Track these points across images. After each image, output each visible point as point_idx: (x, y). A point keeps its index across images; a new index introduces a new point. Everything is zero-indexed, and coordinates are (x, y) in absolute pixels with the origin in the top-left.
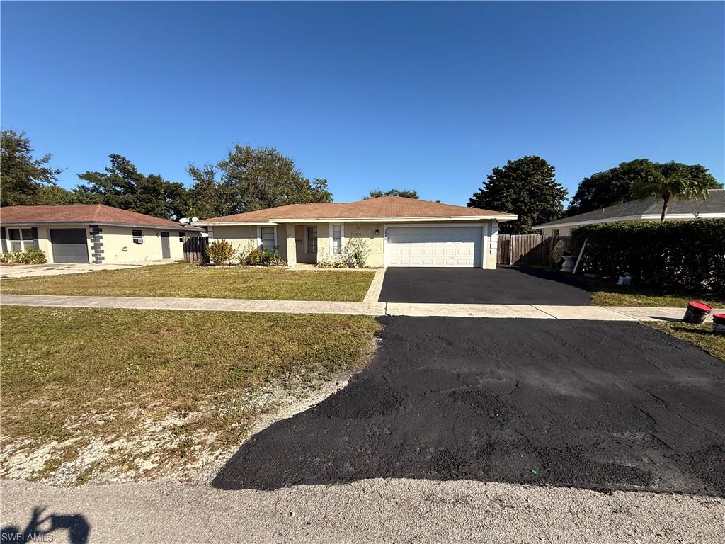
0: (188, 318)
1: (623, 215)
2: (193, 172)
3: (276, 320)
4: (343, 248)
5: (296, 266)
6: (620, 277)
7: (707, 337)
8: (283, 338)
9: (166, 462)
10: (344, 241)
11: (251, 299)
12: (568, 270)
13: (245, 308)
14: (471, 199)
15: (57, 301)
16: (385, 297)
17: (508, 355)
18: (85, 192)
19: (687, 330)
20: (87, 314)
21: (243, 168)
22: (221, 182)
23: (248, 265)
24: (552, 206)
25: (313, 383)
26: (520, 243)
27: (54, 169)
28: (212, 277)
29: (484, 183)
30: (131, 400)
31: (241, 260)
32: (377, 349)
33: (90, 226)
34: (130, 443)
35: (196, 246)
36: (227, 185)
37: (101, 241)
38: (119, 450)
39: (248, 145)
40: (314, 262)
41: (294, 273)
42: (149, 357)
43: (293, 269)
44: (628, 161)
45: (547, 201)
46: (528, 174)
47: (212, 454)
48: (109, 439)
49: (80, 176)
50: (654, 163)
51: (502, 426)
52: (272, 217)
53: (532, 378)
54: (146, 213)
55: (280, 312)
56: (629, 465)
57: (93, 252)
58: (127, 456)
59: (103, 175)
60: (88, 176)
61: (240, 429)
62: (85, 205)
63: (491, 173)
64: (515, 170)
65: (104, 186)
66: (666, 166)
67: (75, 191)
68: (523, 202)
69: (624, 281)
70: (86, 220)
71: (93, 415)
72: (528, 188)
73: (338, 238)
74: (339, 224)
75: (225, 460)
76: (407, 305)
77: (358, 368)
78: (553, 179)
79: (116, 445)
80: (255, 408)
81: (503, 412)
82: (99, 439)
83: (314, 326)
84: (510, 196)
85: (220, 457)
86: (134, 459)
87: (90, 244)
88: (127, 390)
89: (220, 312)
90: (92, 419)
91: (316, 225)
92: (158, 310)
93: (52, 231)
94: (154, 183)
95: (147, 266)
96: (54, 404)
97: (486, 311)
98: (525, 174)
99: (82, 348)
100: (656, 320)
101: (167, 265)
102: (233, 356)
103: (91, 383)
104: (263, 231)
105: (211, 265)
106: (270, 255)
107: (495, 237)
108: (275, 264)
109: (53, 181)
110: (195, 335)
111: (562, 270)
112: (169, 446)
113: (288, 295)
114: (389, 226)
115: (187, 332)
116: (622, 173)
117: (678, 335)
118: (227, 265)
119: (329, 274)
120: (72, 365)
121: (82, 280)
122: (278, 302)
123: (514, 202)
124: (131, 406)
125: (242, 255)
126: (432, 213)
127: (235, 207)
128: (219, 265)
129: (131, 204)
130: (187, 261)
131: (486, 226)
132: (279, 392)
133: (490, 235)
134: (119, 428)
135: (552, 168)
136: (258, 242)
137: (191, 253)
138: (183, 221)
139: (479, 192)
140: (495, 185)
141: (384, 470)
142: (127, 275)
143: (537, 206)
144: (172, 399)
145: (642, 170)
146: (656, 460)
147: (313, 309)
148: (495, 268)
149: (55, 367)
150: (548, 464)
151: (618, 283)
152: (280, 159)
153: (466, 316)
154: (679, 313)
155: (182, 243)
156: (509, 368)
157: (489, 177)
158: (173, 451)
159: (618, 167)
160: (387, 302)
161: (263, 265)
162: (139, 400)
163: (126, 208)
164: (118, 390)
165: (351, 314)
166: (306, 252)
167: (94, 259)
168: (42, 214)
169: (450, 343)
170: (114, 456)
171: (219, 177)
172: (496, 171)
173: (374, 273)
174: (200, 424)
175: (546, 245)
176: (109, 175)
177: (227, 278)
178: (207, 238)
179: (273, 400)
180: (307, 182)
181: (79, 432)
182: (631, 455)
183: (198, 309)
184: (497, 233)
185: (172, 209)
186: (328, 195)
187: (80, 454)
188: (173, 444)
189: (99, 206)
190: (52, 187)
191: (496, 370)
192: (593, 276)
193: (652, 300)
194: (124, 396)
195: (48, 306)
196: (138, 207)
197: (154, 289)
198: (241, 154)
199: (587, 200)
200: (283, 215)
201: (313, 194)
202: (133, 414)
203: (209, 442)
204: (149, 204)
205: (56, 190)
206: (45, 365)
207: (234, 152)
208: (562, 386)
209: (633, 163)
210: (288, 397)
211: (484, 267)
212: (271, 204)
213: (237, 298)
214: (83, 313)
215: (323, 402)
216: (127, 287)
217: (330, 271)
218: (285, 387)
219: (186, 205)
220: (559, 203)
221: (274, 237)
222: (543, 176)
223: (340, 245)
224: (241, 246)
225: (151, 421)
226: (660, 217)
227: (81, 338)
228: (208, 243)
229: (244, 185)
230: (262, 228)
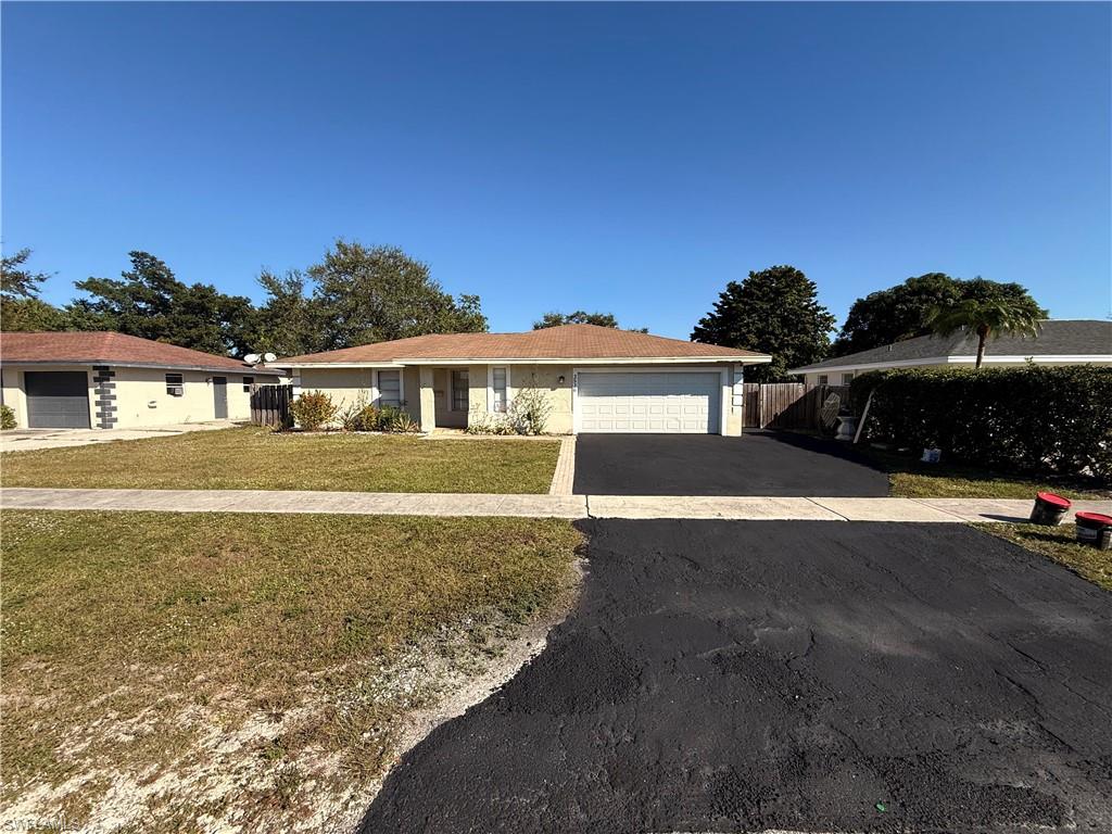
0: (268, 528)
1: (921, 357)
2: (268, 281)
3: (417, 529)
4: (508, 403)
5: (434, 432)
6: (926, 450)
7: (1070, 548)
8: (428, 561)
9: (256, 821)
10: (511, 393)
11: (369, 490)
12: (847, 438)
13: (361, 507)
14: (696, 328)
15: (37, 499)
16: (582, 486)
17: (788, 584)
18: (87, 310)
19: (1040, 537)
20: (90, 522)
21: (348, 277)
22: (313, 299)
23: (356, 430)
24: (815, 340)
25: (489, 645)
26: (774, 396)
27: (34, 274)
28: (302, 453)
29: (715, 304)
30: (178, 688)
31: (346, 423)
32: (584, 579)
33: (95, 368)
34: (185, 782)
35: (271, 401)
36: (322, 303)
37: (113, 392)
38: (168, 797)
39: (357, 243)
40: (463, 426)
41: (433, 444)
42: (203, 600)
43: (430, 437)
44: (917, 276)
45: (807, 333)
46: (778, 292)
47: (337, 799)
48: (146, 774)
49: (77, 285)
50: (953, 279)
51: (809, 717)
52: (396, 356)
53: (834, 626)
54: (187, 345)
55: (419, 513)
56: (1021, 784)
57: (99, 409)
58: (181, 811)
59: (118, 283)
60: (92, 285)
61: (379, 743)
62: (86, 333)
63: (724, 290)
64: (760, 286)
65: (118, 301)
66: (970, 284)
67: (69, 308)
68: (772, 333)
69: (931, 455)
70: (89, 357)
71: (112, 722)
72: (778, 312)
73: (501, 389)
74: (503, 368)
75: (361, 810)
76: (620, 499)
77: (559, 613)
78: (814, 299)
79: (159, 787)
80: (398, 697)
81: (804, 690)
82: (127, 775)
83: (477, 538)
84: (753, 323)
85: (352, 804)
86: (197, 816)
87: (93, 397)
88: (170, 668)
89: (320, 516)
90: (109, 733)
91: (466, 368)
92: (215, 514)
93: (27, 374)
94: (203, 297)
95: (190, 433)
96: (38, 701)
97: (741, 508)
98: (773, 293)
99: (83, 587)
100: (993, 521)
101: (222, 430)
102: (350, 596)
103: (103, 656)
104: (383, 377)
105: (297, 431)
106: (394, 413)
107: (739, 388)
108: (402, 430)
109: (33, 292)
110: (280, 558)
111: (838, 437)
112: (257, 785)
113: (427, 486)
114: (581, 370)
115: (267, 552)
116: (910, 294)
117: (1028, 545)
118: (324, 431)
119: (489, 445)
120: (67, 621)
121: (80, 458)
122: (414, 497)
123: (760, 333)
124: (180, 700)
125: (347, 415)
126: (645, 352)
127: (334, 337)
128: (311, 431)
129: (163, 329)
130: (256, 424)
131: (725, 372)
132: (435, 663)
133: (731, 385)
134: (163, 750)
135: (813, 284)
136: (374, 394)
137: (264, 411)
138: (250, 358)
139: (708, 317)
140: (730, 308)
141: (638, 817)
142: (157, 450)
143: (792, 339)
144: (252, 684)
145: (938, 289)
146: (1058, 773)
147: (472, 509)
148: (740, 434)
149: (37, 626)
150: (898, 790)
151: (923, 459)
152: (406, 265)
153: (713, 517)
154: (1024, 508)
155: (248, 395)
156: (794, 606)
157: (722, 296)
158: (265, 797)
159: (904, 284)
160: (587, 494)
161: (383, 430)
162: (195, 688)
163: (153, 338)
164: (155, 668)
165: (535, 516)
166: (450, 409)
167: (100, 420)
168: (12, 346)
169: (696, 566)
170: (159, 812)
171: (310, 291)
172: (733, 288)
173: (558, 444)
174: (308, 734)
175: (811, 398)
176: (127, 284)
177: (325, 453)
178: (291, 387)
179: (428, 679)
180: (449, 300)
181: (89, 760)
182: (1020, 766)
183: (283, 511)
184: (742, 381)
185: (231, 339)
186: (481, 319)
187: (93, 812)
188: (265, 780)
189: (111, 335)
190: (29, 302)
191: (775, 611)
192: (883, 447)
193: (978, 486)
194: (167, 681)
195: (21, 508)
196: (174, 335)
197: (205, 475)
198: (345, 254)
199: (862, 331)
200: (414, 352)
201: (458, 318)
202: (184, 718)
203: (328, 773)
204: (193, 330)
205: (36, 307)
206: (18, 624)
207: (334, 251)
208: (881, 639)
209: (924, 278)
210: (452, 674)
211: (724, 434)
212: (392, 334)
213: (346, 490)
214: (84, 521)
215: (511, 680)
216: (158, 472)
217: (490, 441)
218: (444, 653)
219: (255, 332)
220: (824, 335)
221: (400, 388)
222: (800, 296)
223: (504, 400)
224: (346, 401)
225: (217, 731)
226: (975, 361)
227: (82, 567)
228: (291, 395)
229: (350, 302)
230: (380, 372)
